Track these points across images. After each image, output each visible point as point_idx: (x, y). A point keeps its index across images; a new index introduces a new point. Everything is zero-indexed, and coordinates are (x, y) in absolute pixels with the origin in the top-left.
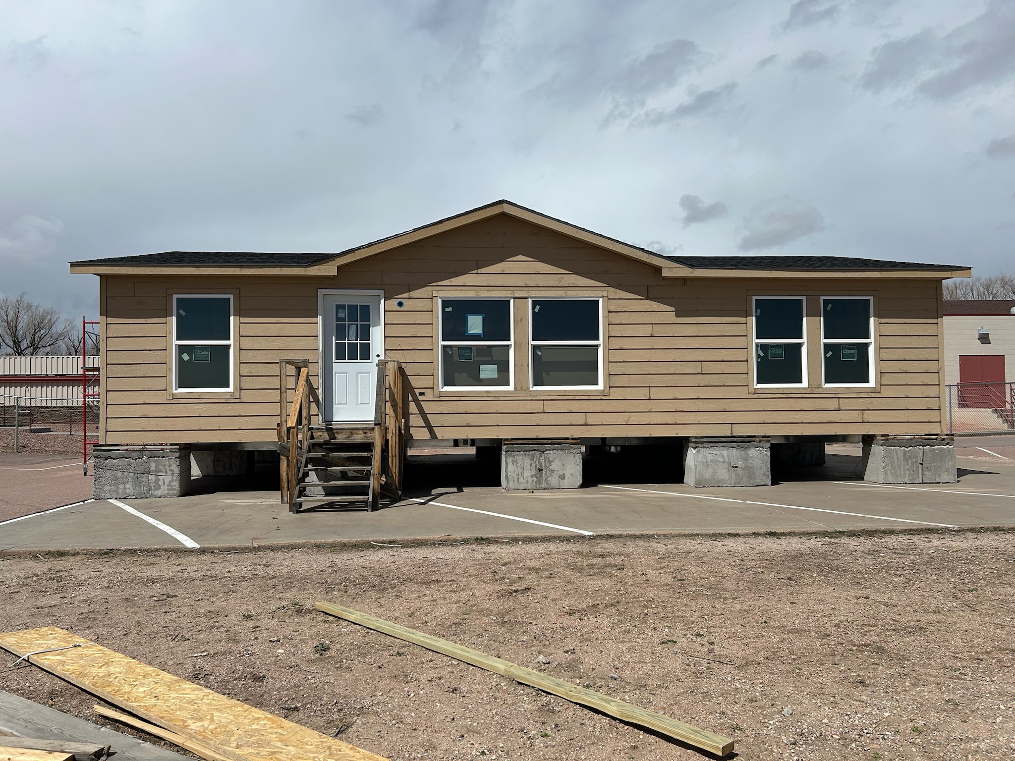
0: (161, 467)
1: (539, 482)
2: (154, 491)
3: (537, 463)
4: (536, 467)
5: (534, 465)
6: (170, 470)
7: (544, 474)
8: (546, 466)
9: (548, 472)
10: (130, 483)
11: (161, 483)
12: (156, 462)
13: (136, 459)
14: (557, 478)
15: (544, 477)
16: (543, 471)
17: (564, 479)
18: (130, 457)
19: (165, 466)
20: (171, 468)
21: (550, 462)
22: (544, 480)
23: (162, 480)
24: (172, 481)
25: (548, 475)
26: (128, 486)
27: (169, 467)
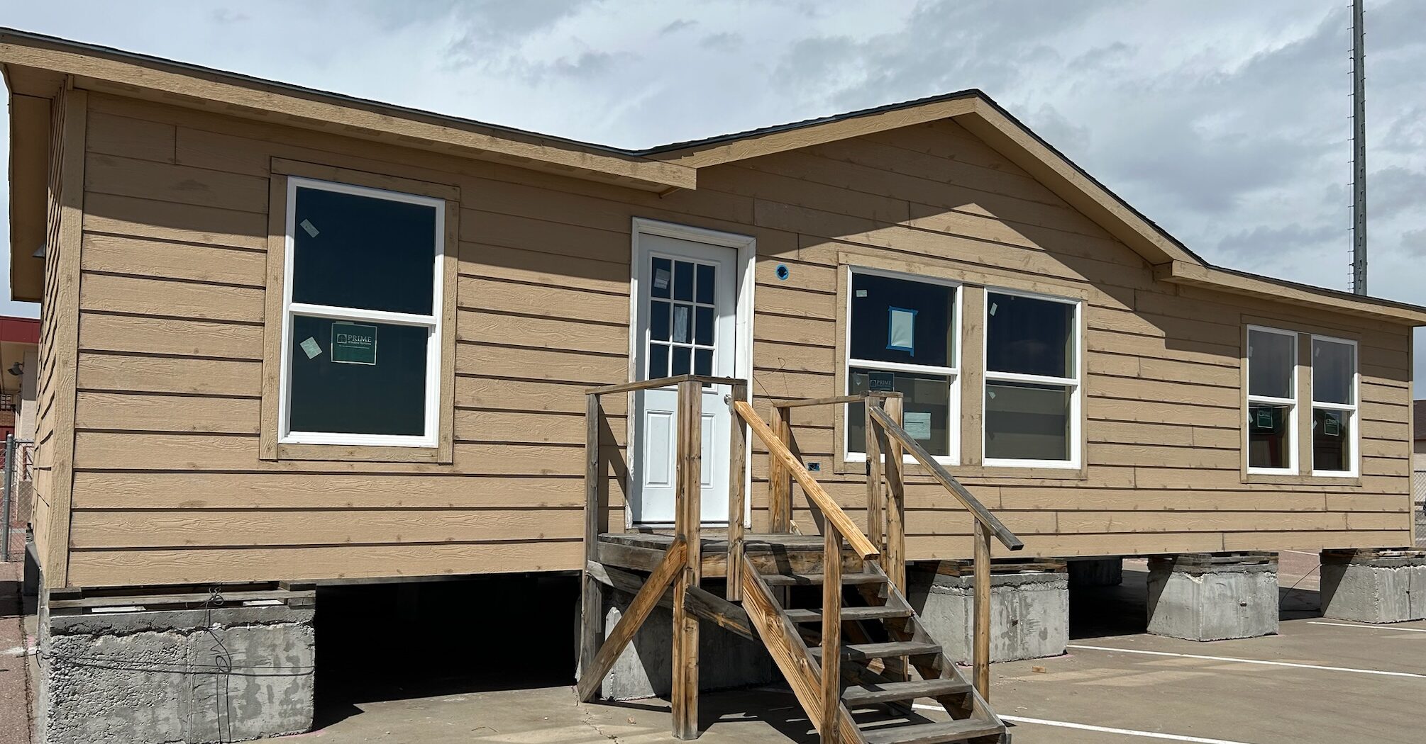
0: (262, 652)
1: (1012, 647)
2: (242, 720)
3: (1010, 610)
4: (1008, 617)
5: (1004, 613)
6: (289, 659)
7: (1019, 631)
8: (1021, 614)
9: (1025, 626)
10: (169, 704)
11: (262, 696)
12: (250, 637)
13: (190, 632)
14: (1038, 637)
15: (1019, 636)
16: (1018, 625)
17: (1046, 638)
18: (171, 628)
19: (274, 647)
20: (293, 653)
21: (1028, 606)
22: (1019, 642)
23: (264, 690)
24: (295, 688)
25: (1025, 631)
26: (162, 713)
27: (287, 649)
